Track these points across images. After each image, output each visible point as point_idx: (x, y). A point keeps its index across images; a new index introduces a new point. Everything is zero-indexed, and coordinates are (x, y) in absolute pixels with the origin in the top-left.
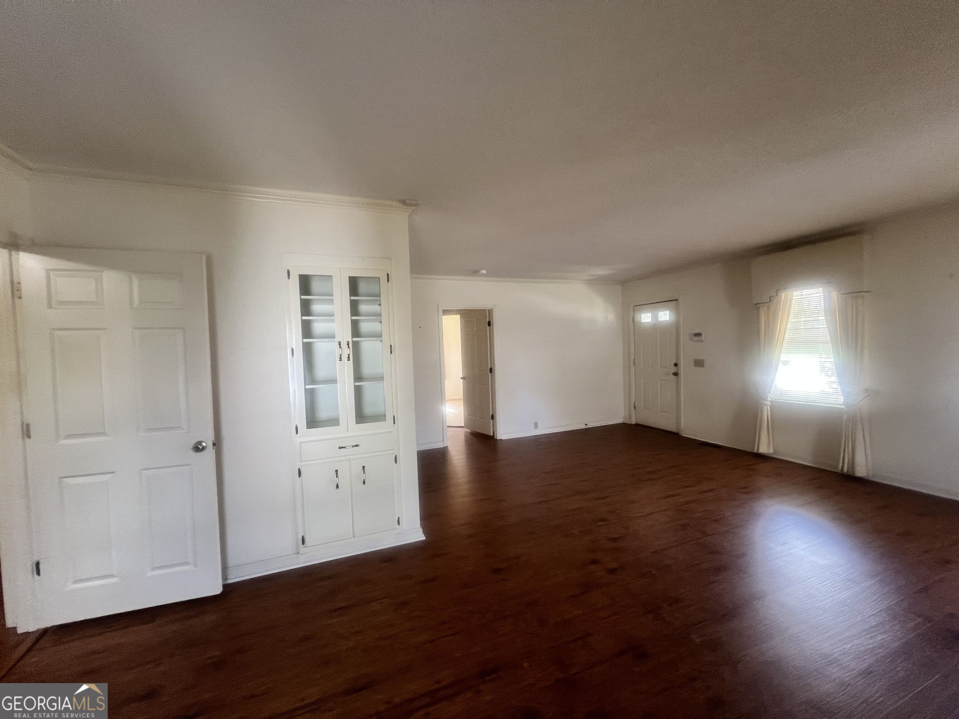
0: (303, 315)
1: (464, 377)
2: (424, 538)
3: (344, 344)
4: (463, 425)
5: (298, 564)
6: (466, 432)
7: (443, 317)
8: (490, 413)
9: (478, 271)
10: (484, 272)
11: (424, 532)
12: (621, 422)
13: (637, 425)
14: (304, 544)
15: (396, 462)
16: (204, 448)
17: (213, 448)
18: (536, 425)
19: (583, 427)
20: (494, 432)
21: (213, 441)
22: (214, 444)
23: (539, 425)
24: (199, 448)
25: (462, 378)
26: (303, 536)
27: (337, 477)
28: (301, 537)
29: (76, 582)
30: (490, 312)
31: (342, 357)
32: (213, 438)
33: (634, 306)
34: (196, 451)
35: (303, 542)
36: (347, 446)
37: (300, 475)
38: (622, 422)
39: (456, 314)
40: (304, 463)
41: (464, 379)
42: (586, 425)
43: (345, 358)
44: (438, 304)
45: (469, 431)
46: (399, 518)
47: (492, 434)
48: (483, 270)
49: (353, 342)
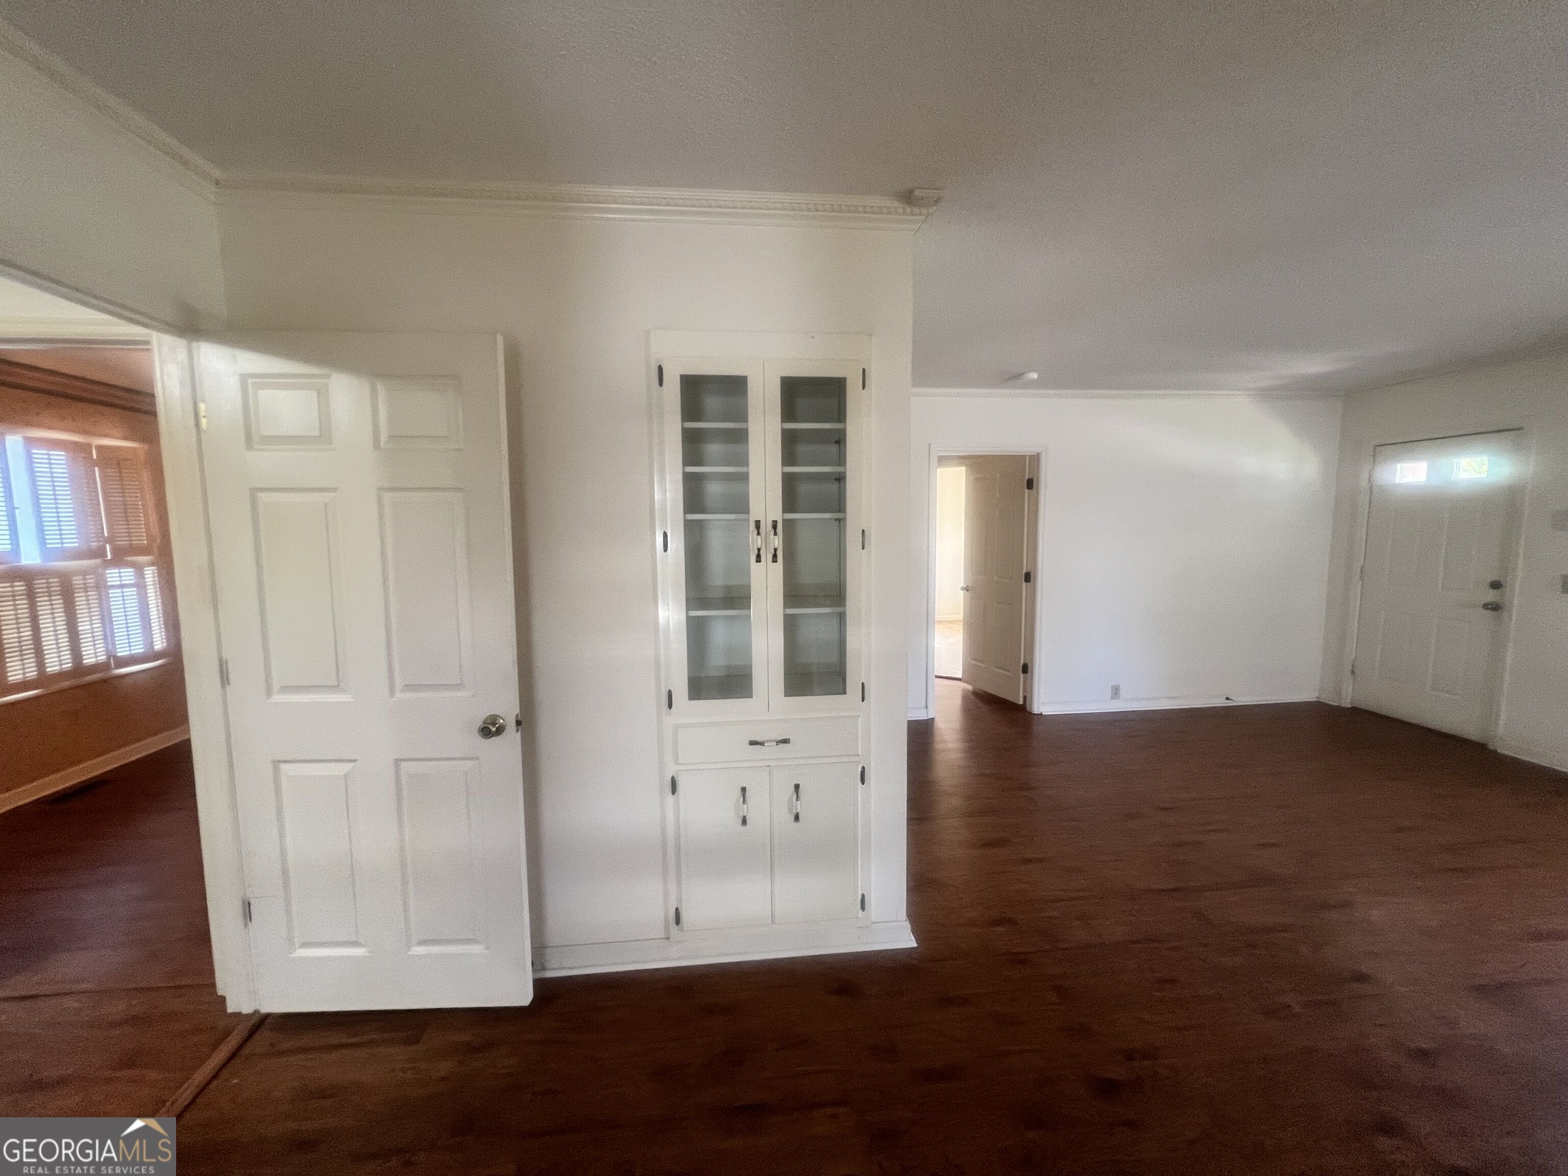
0: (686, 463)
1: (967, 586)
2: (915, 945)
3: (766, 526)
4: (960, 677)
5: (667, 959)
6: (964, 690)
7: (938, 469)
8: (1020, 660)
9: (1019, 376)
10: (1034, 376)
11: (914, 932)
12: (1313, 700)
13: (1354, 709)
14: (680, 924)
15: (863, 782)
16: (500, 730)
17: (517, 731)
18: (1116, 692)
19: (1220, 702)
20: (1025, 698)
21: (517, 716)
22: (518, 723)
23: (1122, 692)
24: (490, 731)
25: (963, 589)
26: (677, 909)
27: (744, 801)
28: (674, 910)
29: (305, 945)
30: (1035, 459)
31: (761, 552)
32: (517, 711)
33: (1376, 446)
34: (487, 736)
35: (678, 921)
36: (768, 741)
37: (674, 790)
38: (1316, 700)
39: (960, 464)
40: (682, 767)
41: (967, 590)
42: (1227, 699)
43: (767, 556)
44: (930, 445)
45: (970, 687)
46: (863, 896)
47: (1021, 702)
48: (1031, 371)
49: (783, 520)
